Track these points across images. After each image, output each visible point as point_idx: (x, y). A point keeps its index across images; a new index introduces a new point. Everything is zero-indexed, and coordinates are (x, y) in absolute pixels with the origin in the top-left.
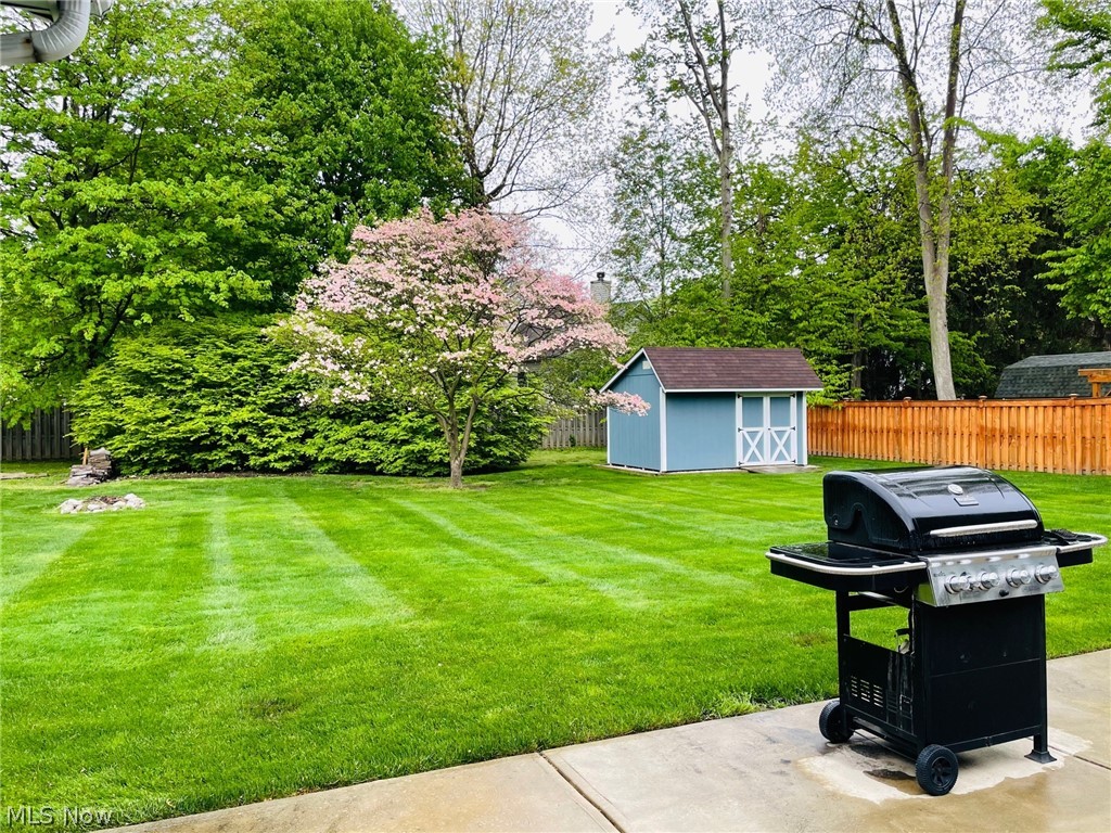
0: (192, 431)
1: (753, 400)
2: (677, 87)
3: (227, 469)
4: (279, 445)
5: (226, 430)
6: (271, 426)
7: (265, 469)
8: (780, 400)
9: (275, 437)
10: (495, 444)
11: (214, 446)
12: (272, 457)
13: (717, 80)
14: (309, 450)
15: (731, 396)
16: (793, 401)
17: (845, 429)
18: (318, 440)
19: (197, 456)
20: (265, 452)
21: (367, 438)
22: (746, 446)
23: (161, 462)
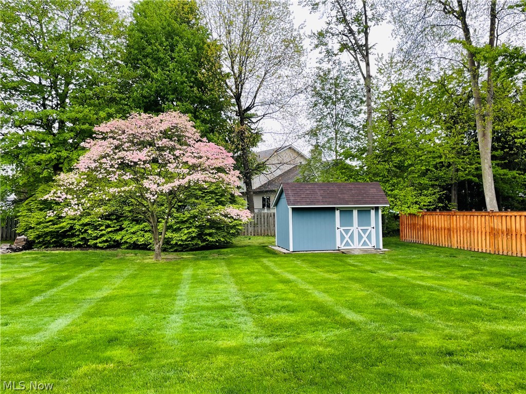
0: (62, 228)
1: (347, 212)
2: (344, 47)
3: (79, 246)
4: (103, 235)
5: (77, 227)
6: (101, 225)
7: (95, 247)
8: (364, 212)
9: (102, 230)
10: (210, 235)
11: (73, 235)
12: (98, 241)
13: (363, 42)
14: (117, 237)
15: (333, 210)
16: (373, 212)
17: (424, 227)
18: (123, 232)
19: (66, 240)
20: (96, 238)
21: (146, 232)
22: (342, 238)
23: (49, 243)
